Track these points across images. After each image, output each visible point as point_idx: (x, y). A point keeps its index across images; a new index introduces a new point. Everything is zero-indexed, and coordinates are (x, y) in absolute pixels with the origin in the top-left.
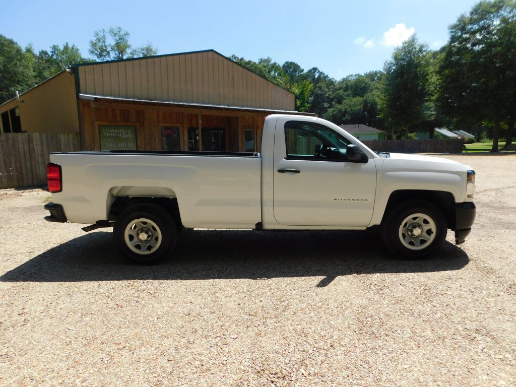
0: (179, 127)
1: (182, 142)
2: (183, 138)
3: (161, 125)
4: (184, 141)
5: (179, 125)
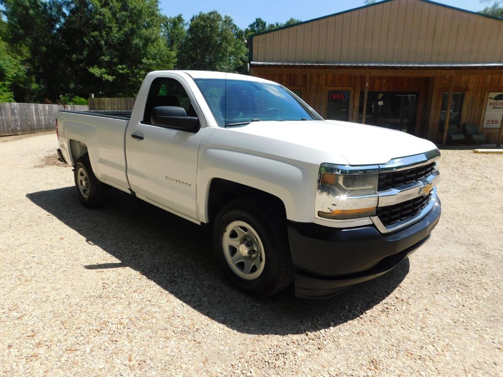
0: (349, 91)
1: (351, 106)
2: (354, 102)
3: (329, 88)
4: (354, 106)
5: (351, 88)
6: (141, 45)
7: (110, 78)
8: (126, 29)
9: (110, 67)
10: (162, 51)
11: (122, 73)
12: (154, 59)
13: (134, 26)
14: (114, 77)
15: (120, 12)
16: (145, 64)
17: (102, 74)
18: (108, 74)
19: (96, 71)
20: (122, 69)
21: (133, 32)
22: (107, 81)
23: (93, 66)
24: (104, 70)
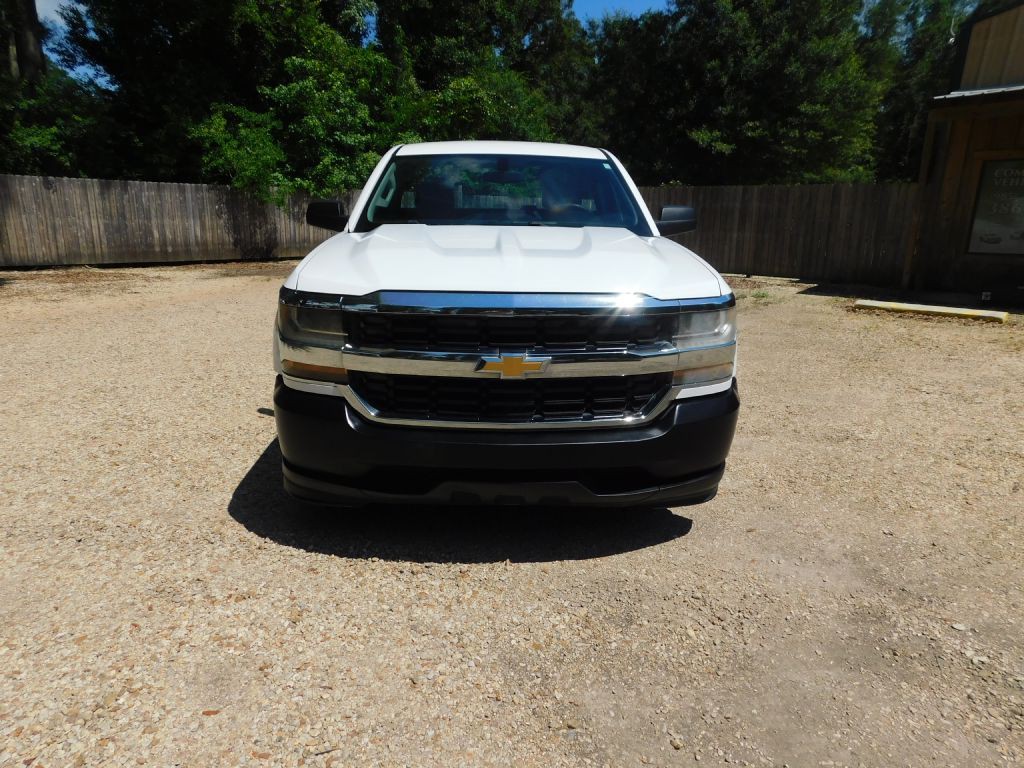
6: (802, 76)
7: (725, 148)
8: (777, 46)
9: (731, 128)
10: (848, 83)
11: (753, 137)
12: (826, 102)
13: (794, 37)
14: (733, 146)
15: (772, 12)
16: (806, 115)
17: (712, 141)
18: (724, 141)
19: (701, 136)
20: (753, 129)
21: (790, 49)
22: (721, 154)
23: (698, 127)
24: (717, 133)
